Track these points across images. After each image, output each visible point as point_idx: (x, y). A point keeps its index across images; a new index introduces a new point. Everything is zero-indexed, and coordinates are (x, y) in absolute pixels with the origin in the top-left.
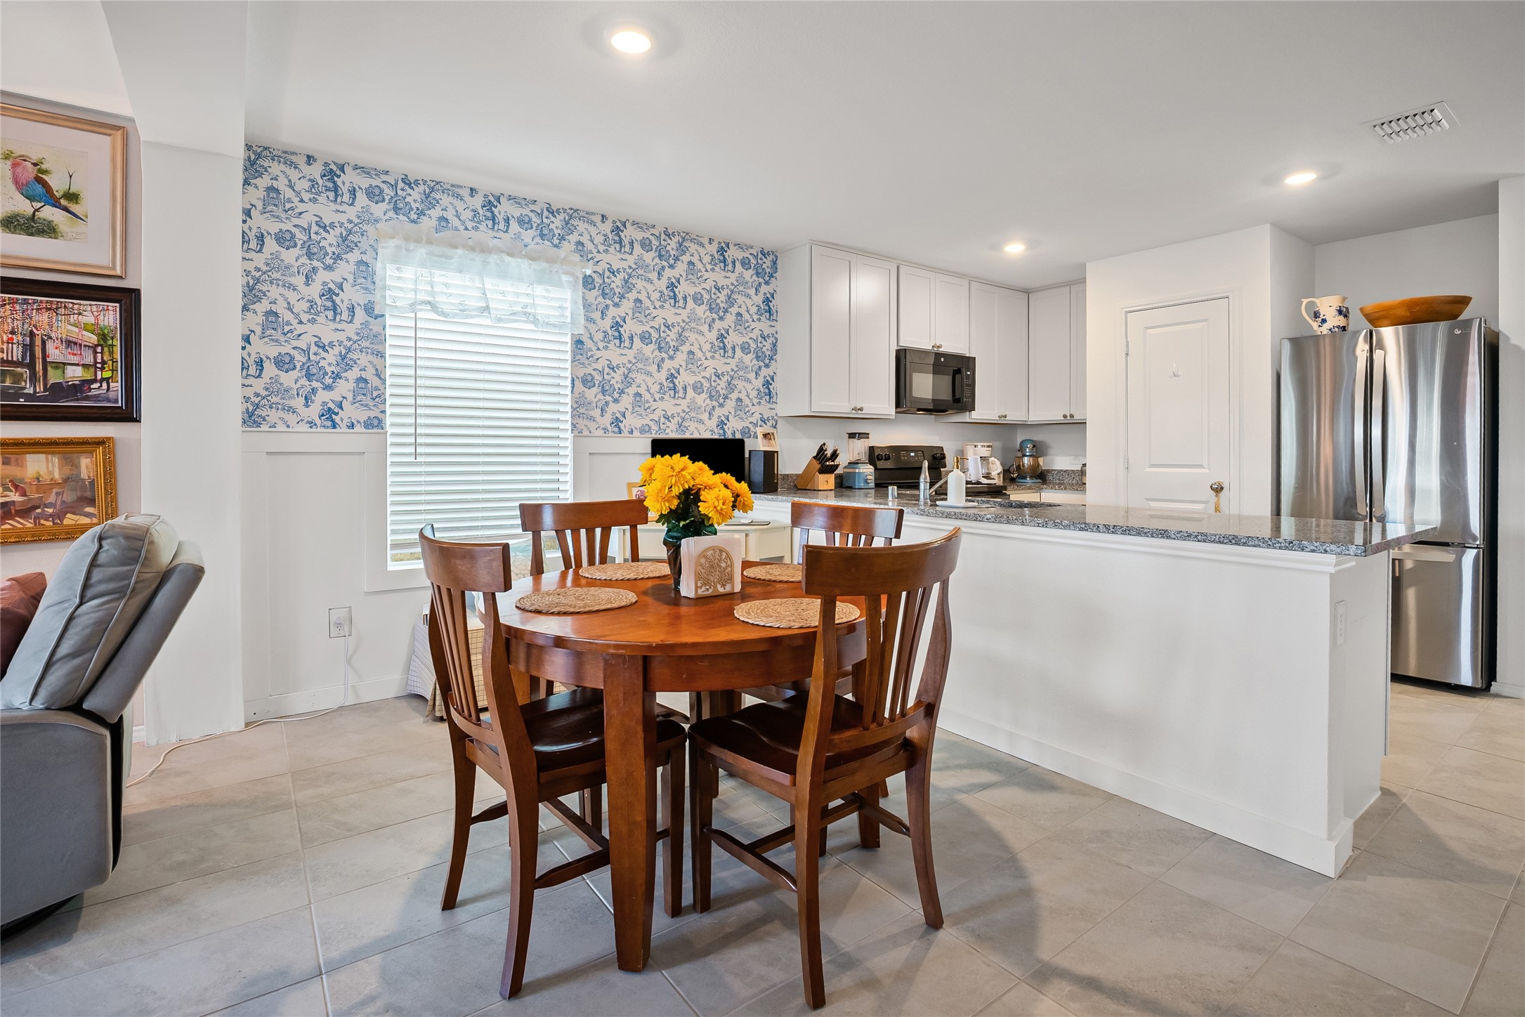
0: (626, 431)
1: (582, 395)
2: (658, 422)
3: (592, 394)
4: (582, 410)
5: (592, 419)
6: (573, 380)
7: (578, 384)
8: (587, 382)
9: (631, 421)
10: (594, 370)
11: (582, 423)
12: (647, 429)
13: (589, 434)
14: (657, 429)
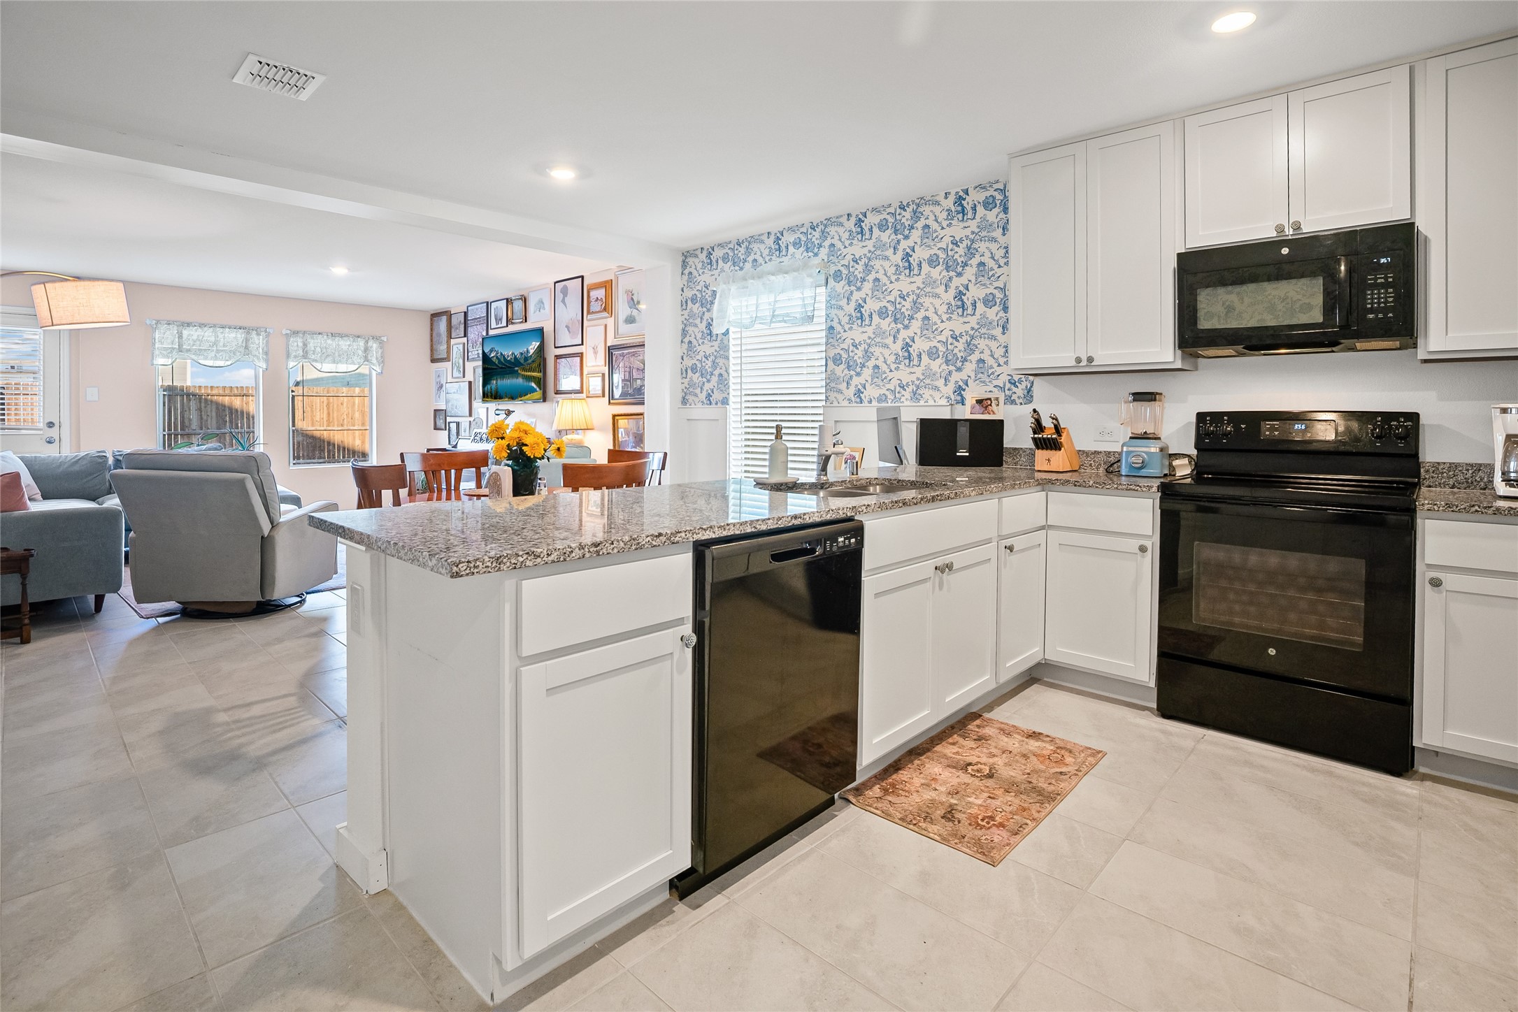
0: (866, 400)
1: (833, 372)
2: (893, 392)
3: (840, 370)
4: (833, 385)
5: (840, 392)
6: (826, 360)
7: (830, 363)
8: (837, 360)
9: (871, 392)
10: (842, 349)
11: (832, 395)
12: (884, 398)
13: (838, 405)
14: (893, 398)
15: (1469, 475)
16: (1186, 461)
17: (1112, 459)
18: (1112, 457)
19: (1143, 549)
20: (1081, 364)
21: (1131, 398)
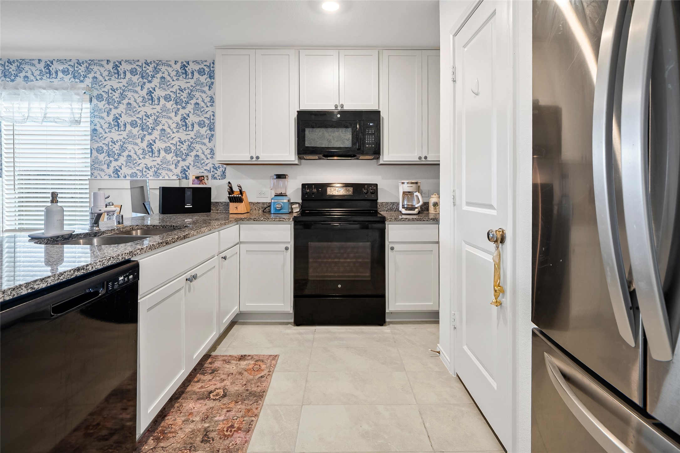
0: (122, 176)
1: (96, 158)
2: (141, 171)
3: (101, 157)
4: (96, 166)
5: (103, 170)
6: (91, 150)
7: (94, 152)
8: (99, 150)
9: (125, 171)
10: (103, 144)
11: (96, 173)
12: (135, 175)
13: (100, 178)
14: (141, 175)
15: (391, 207)
16: (297, 205)
17: (265, 206)
18: (265, 205)
19: (287, 249)
20: (253, 160)
21: (275, 177)
